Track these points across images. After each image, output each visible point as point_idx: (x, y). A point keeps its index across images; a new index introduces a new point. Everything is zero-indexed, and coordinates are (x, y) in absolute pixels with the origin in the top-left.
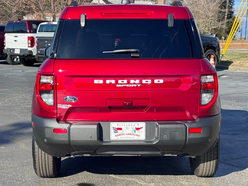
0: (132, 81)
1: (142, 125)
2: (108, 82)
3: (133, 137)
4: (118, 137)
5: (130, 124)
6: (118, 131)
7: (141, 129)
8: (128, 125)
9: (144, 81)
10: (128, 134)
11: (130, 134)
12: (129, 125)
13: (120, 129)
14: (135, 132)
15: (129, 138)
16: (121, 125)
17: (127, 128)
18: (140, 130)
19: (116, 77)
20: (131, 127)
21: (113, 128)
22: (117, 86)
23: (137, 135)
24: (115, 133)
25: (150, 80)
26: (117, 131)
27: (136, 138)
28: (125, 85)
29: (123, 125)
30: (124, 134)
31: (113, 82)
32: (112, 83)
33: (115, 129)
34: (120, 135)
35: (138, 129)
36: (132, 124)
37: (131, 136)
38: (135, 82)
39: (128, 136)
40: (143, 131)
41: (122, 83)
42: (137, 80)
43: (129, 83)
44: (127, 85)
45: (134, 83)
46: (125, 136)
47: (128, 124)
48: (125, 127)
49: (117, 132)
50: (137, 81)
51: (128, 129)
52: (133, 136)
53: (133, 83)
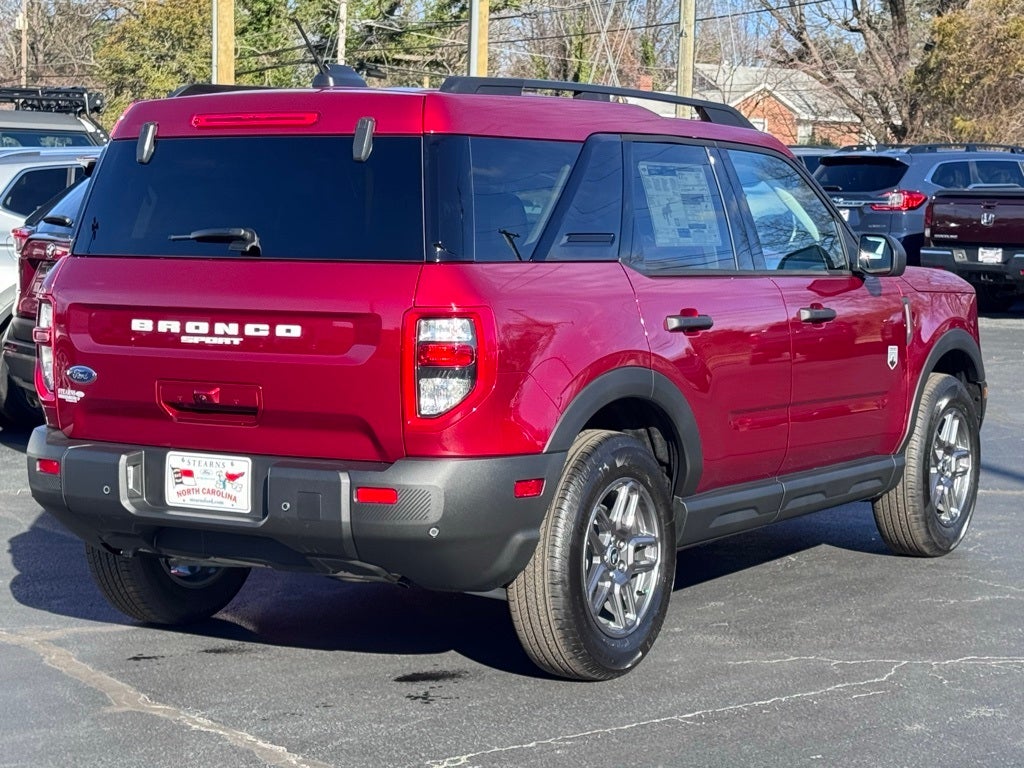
0: (220, 328)
1: (243, 465)
2: (163, 326)
3: (222, 503)
4: (183, 497)
5: (214, 461)
6: (186, 479)
7: (240, 478)
8: (208, 464)
9: (250, 330)
10: (208, 492)
11: (213, 492)
12: (211, 464)
13: (189, 473)
14: (224, 487)
15: (210, 504)
16: (192, 462)
17: (205, 472)
18: (237, 481)
19: (184, 314)
20: (214, 470)
21: (173, 469)
22: (184, 339)
23: (230, 497)
24: (177, 483)
25: (266, 327)
26: (180, 481)
27: (227, 506)
28: (203, 339)
29: (197, 463)
30: (198, 491)
31: (174, 326)
32: (173, 331)
33: (177, 473)
34: (189, 492)
35: (232, 477)
36: (218, 461)
37: (216, 498)
38: (227, 332)
39: (209, 497)
40: (245, 482)
41: (196, 331)
42: (231, 325)
43: (211, 333)
44: (208, 340)
45: (226, 335)
46: (201, 496)
47: (208, 461)
48: (200, 468)
49: (181, 483)
50: (233, 328)
51: (210, 477)
52: (220, 499)
53: (222, 333)
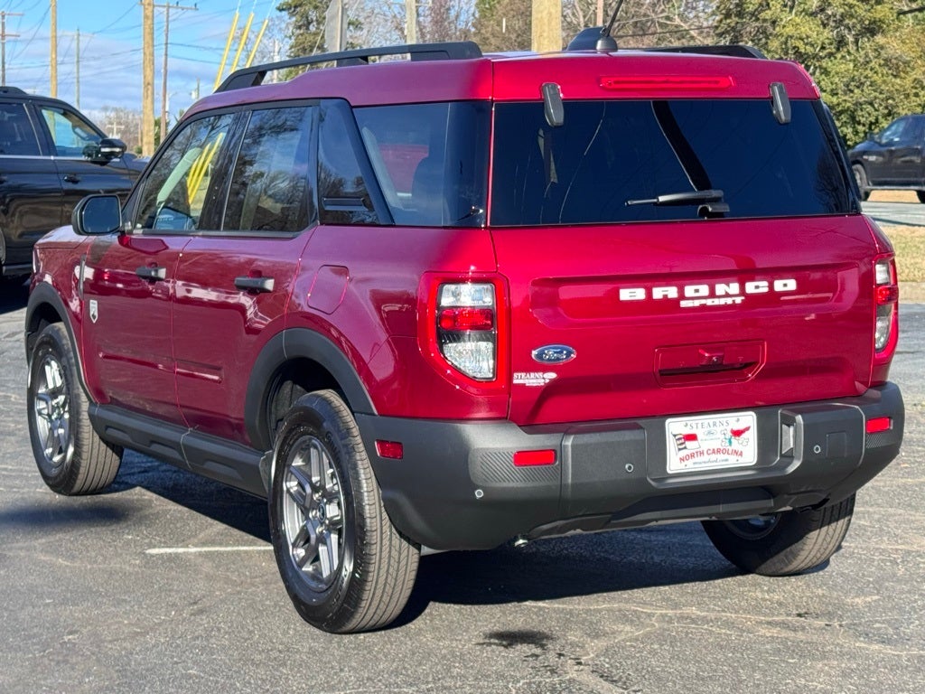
0: (720, 288)
1: (748, 419)
2: (658, 293)
3: (727, 460)
4: (686, 462)
5: (717, 421)
6: (689, 444)
7: (747, 433)
8: (712, 425)
9: (751, 288)
10: (714, 452)
11: (719, 451)
12: (715, 424)
13: (692, 437)
14: (730, 442)
15: (715, 464)
16: (695, 426)
17: (709, 433)
18: (744, 436)
20: (719, 429)
21: (675, 436)
22: (684, 304)
23: (736, 452)
24: (680, 449)
25: (765, 283)
26: (683, 446)
27: (732, 461)
28: (703, 302)
29: (700, 426)
30: (702, 453)
31: (672, 292)
32: (670, 296)
33: (679, 439)
34: (692, 455)
35: (737, 433)
36: (721, 420)
37: (721, 456)
38: (729, 292)
39: (713, 457)
40: (752, 437)
41: (696, 295)
42: (731, 285)
43: (712, 295)
44: (709, 302)
45: (727, 295)
46: (706, 458)
47: (711, 422)
48: (703, 430)
49: (685, 448)
50: (734, 288)
51: (714, 437)
52: (726, 456)
53: (724, 293)
